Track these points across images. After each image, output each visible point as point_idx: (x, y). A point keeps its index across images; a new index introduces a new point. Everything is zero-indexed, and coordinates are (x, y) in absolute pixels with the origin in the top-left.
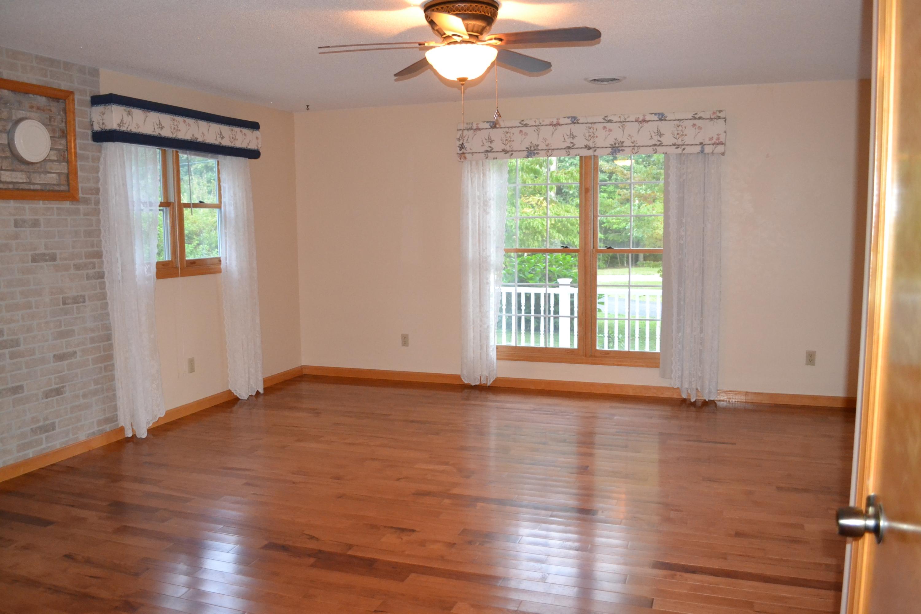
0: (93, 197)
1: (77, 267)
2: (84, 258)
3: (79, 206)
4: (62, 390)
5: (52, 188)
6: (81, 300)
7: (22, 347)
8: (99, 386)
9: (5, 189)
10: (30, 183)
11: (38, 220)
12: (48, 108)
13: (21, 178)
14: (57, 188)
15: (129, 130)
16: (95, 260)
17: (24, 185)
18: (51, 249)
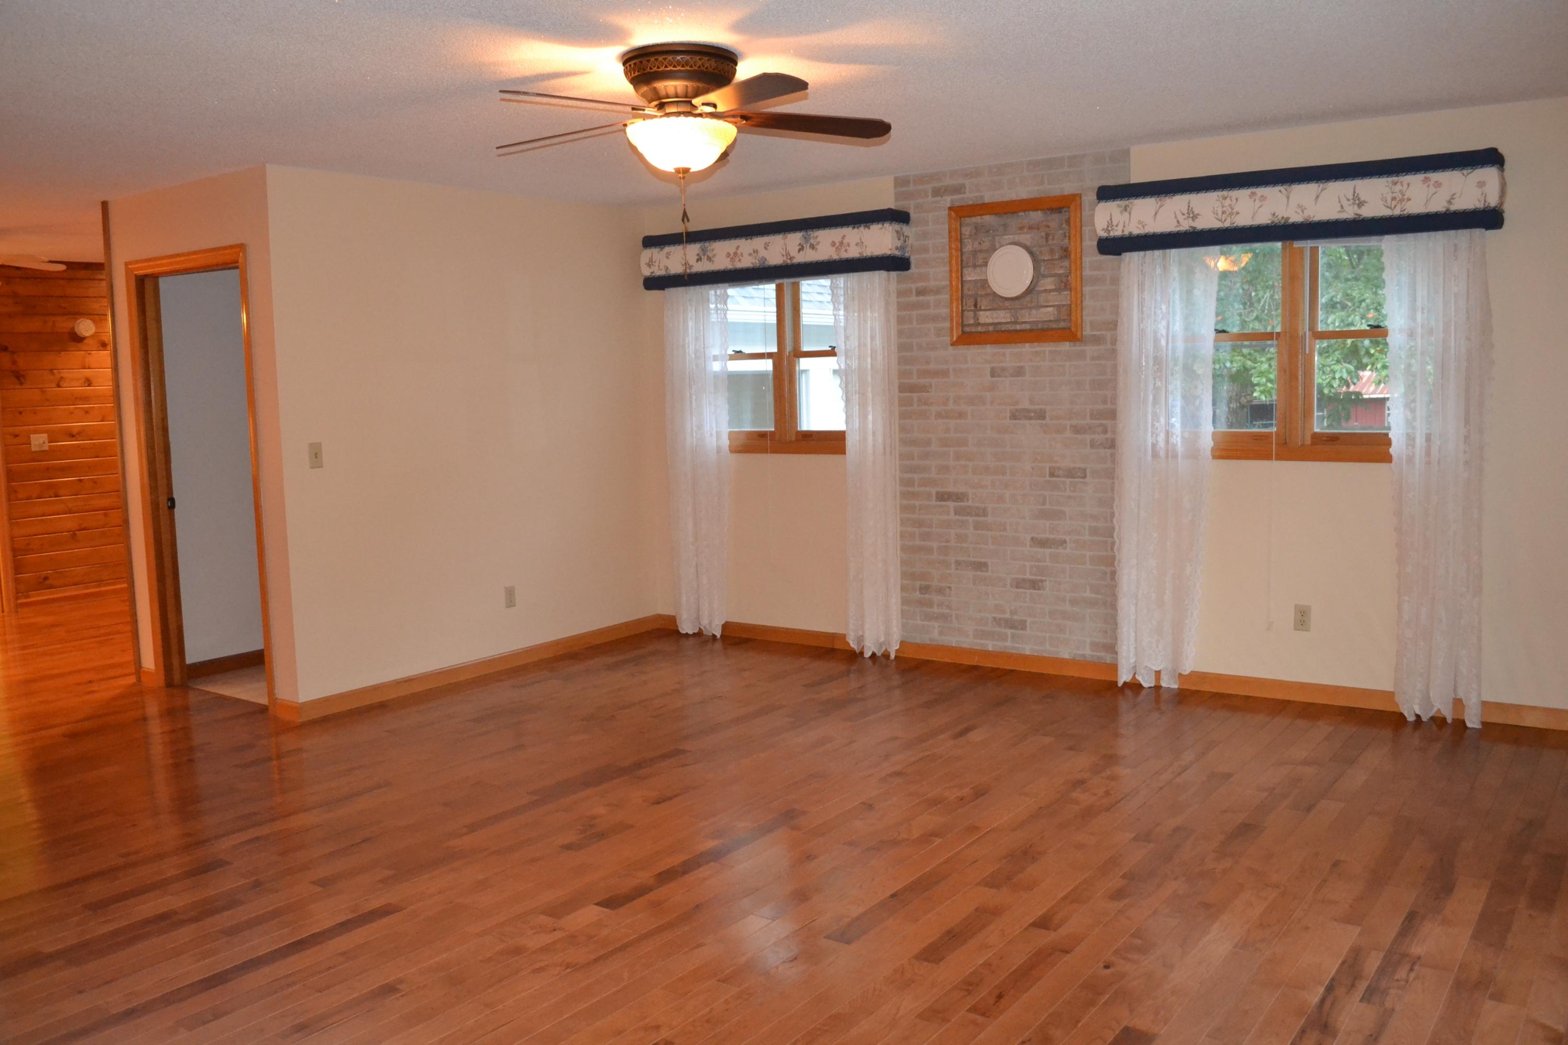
0: (1108, 335)
1: (1077, 430)
2: (1088, 417)
3: (1085, 348)
4: (1040, 584)
5: (1046, 326)
6: (1079, 474)
7: (990, 519)
8: (1100, 596)
9: (984, 333)
10: (1016, 323)
11: (1022, 367)
12: (1045, 223)
13: (1004, 318)
14: (1054, 326)
15: (1126, 233)
16: (1108, 423)
17: (1008, 326)
18: (1038, 404)
